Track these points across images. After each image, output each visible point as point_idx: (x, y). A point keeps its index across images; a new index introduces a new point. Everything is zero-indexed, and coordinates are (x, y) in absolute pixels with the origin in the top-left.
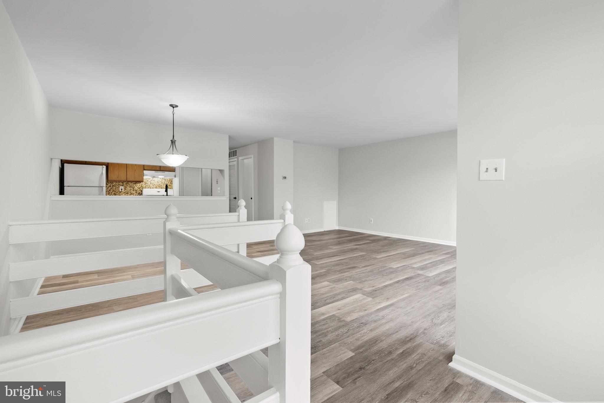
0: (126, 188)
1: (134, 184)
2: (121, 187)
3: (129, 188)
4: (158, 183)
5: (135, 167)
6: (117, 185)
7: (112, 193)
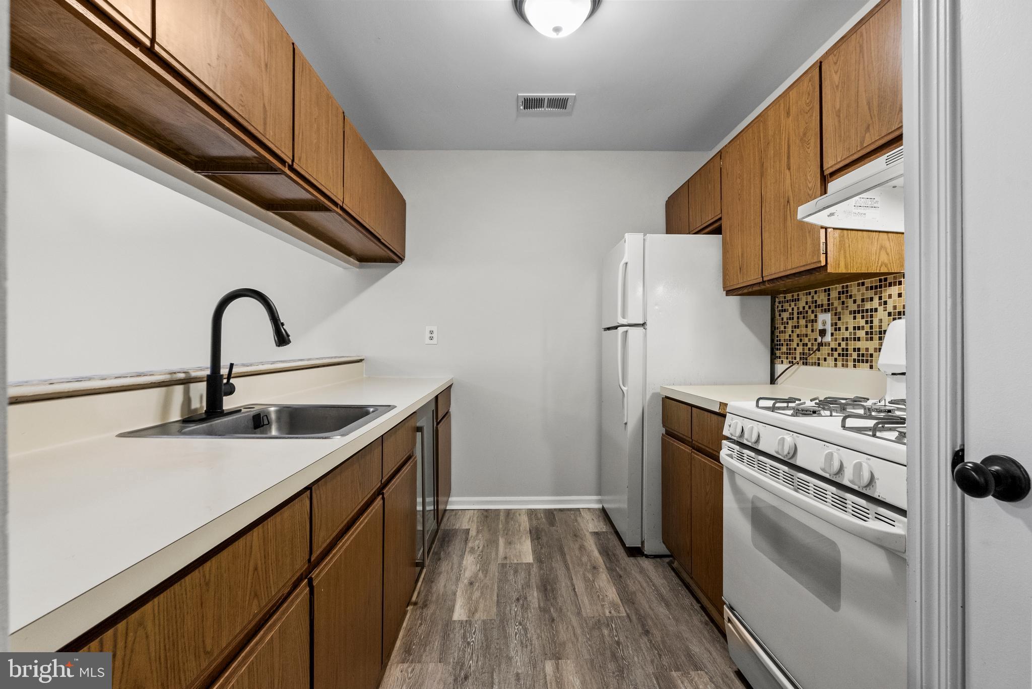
0: (839, 324)
2: (821, 317)
3: (852, 323)
5: (788, 182)
6: (810, 307)
7: (795, 349)
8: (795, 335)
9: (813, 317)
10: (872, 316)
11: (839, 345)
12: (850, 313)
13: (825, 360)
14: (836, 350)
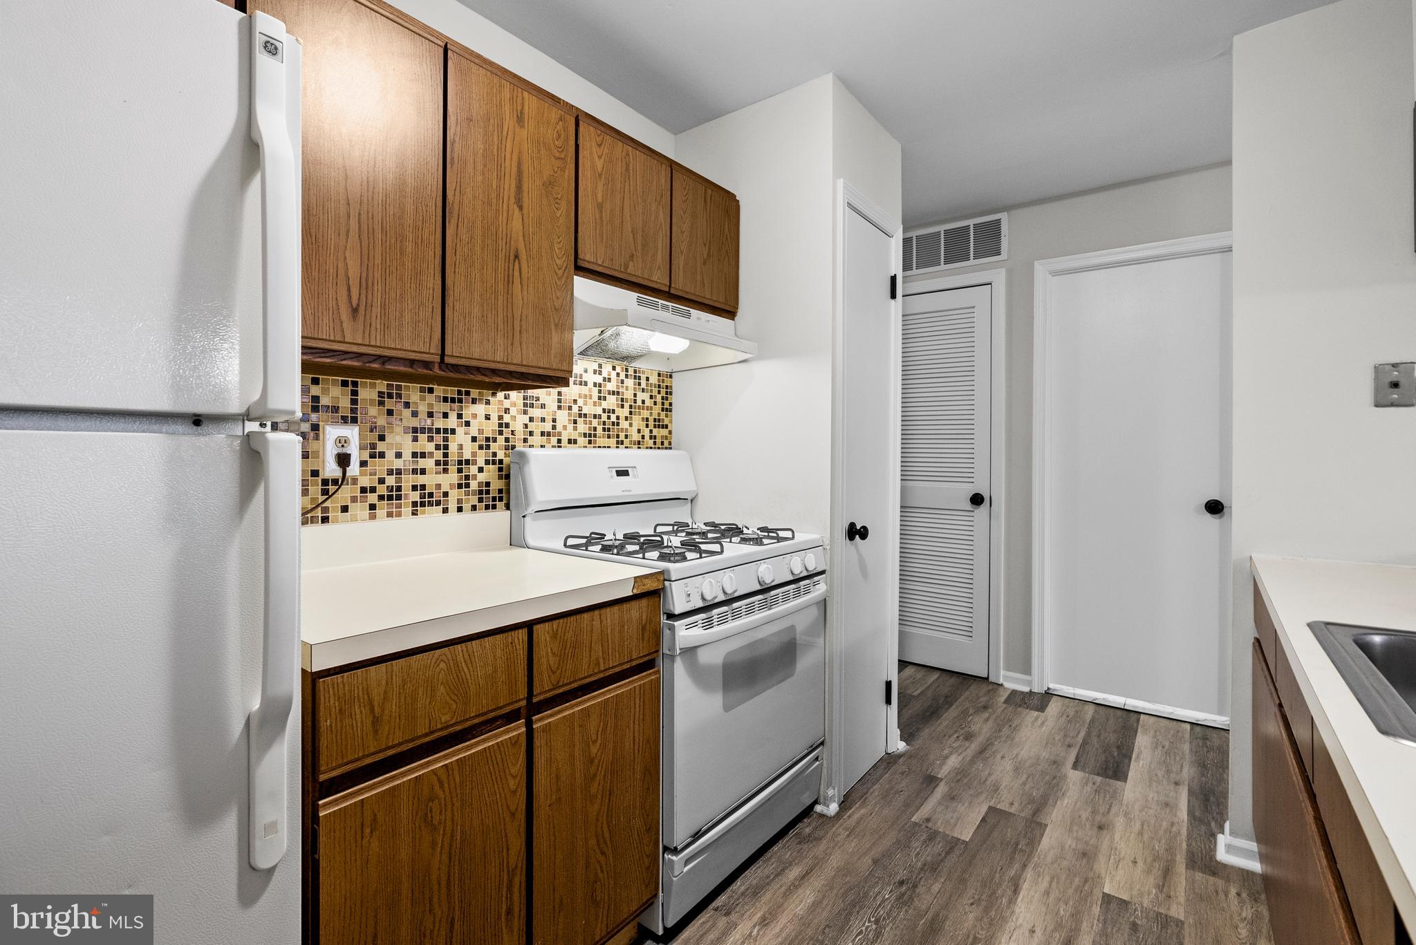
0: (381, 447)
1: (445, 407)
2: (332, 432)
3: (408, 447)
10: (446, 439)
11: (381, 481)
12: (405, 429)
13: (345, 509)
14: (373, 490)
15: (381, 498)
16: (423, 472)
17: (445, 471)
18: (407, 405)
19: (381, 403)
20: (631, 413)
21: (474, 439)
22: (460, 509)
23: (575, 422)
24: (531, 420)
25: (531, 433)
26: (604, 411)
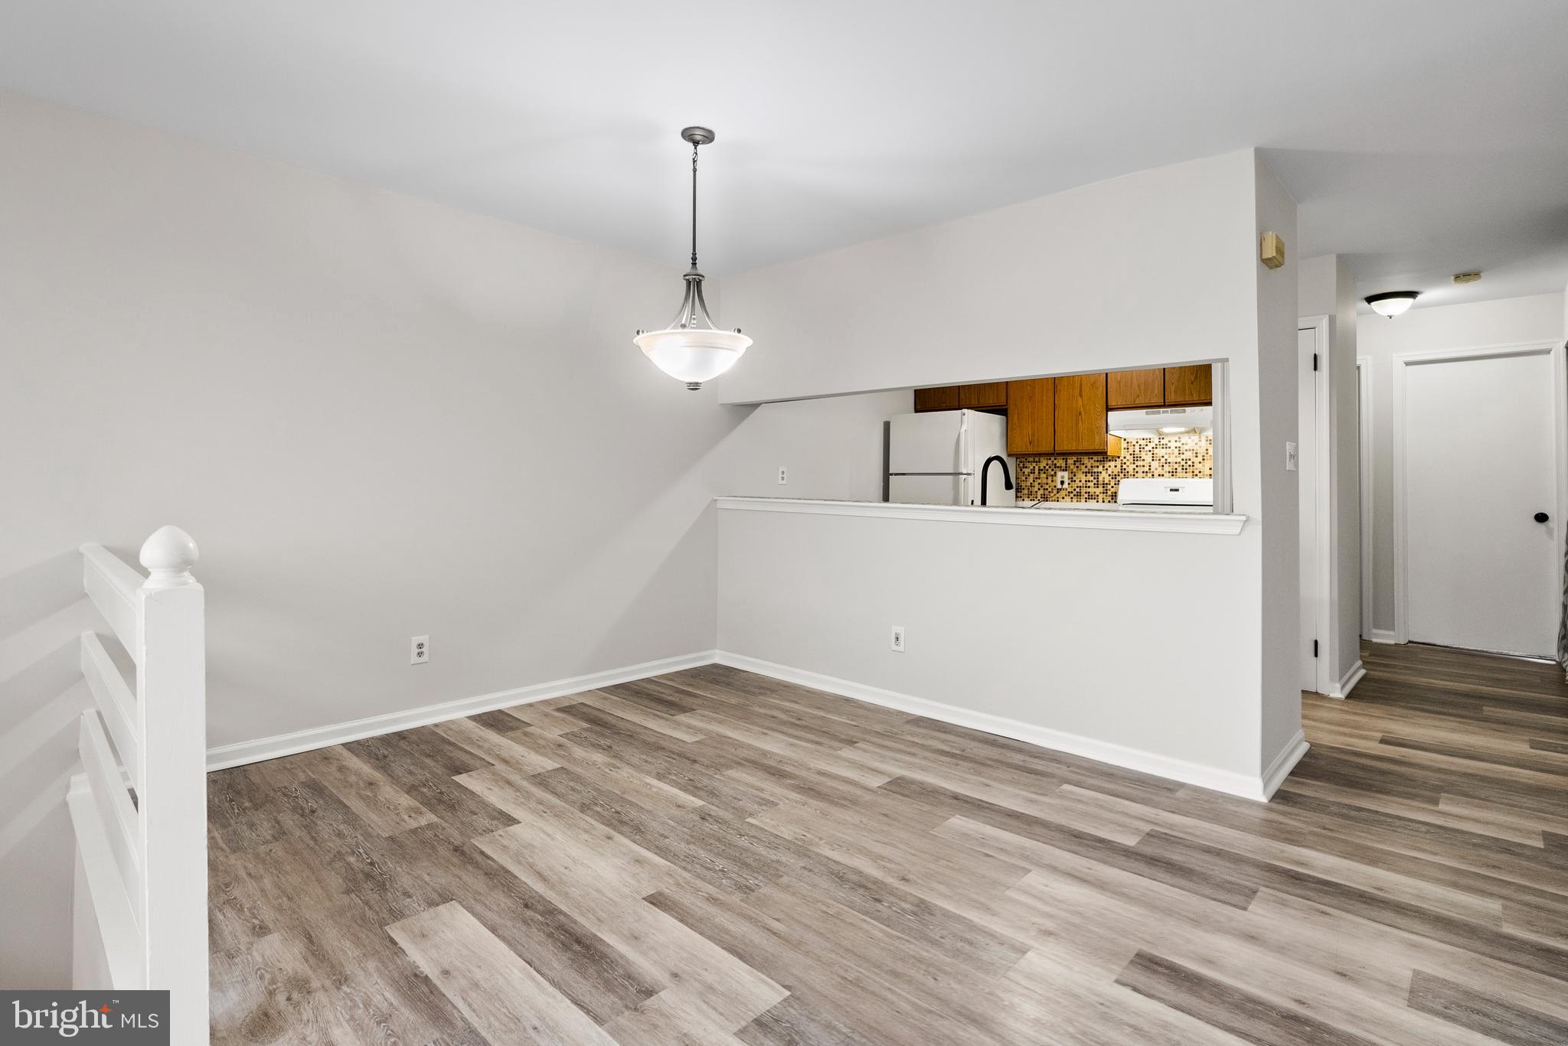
0: (1075, 478)
1: (1098, 464)
2: (1060, 474)
3: (1084, 478)
4: (1183, 457)
5: (1080, 403)
6: (1050, 467)
7: (1036, 492)
8: (1036, 484)
9: (1053, 473)
10: (1098, 476)
11: (1075, 490)
12: (1083, 473)
13: (1063, 498)
14: (1072, 492)
15: (1074, 495)
16: (1089, 487)
17: (1098, 487)
18: (1083, 464)
19: (1075, 464)
20: (1204, 459)
21: (1109, 475)
22: (1103, 502)
23: (1163, 466)
24: (1137, 466)
25: (1137, 472)
26: (1183, 460)
